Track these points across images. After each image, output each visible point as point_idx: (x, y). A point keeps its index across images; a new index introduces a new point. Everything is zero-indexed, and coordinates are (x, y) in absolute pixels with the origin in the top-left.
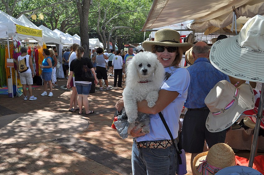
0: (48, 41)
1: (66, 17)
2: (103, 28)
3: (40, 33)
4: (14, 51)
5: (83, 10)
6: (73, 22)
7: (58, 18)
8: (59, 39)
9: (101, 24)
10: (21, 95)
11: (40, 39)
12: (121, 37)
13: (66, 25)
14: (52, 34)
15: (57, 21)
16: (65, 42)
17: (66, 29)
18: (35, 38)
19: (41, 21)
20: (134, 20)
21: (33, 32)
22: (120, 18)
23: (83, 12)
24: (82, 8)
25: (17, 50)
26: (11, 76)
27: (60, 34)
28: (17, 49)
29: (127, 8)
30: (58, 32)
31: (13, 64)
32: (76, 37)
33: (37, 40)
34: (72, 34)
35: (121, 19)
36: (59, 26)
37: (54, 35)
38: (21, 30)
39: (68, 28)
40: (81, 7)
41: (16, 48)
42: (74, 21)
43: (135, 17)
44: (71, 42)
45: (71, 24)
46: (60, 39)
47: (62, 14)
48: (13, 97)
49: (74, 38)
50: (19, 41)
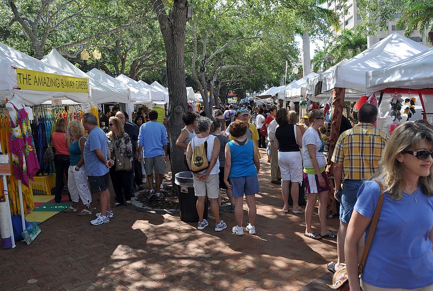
0: (101, 99)
1: (139, 55)
2: (201, 69)
3: (83, 84)
4: (10, 134)
5: (173, 30)
6: (150, 62)
7: (126, 56)
8: (125, 92)
9: (197, 63)
10: (33, 239)
11: (82, 97)
12: (227, 82)
13: (139, 67)
14: (112, 85)
15: (123, 61)
16: (138, 98)
17: (140, 74)
18: (70, 97)
19: (97, 61)
20: (253, 53)
21: (64, 83)
22: (228, 52)
23: (172, 35)
24: (171, 27)
25: (17, 131)
26: (7, 197)
27: (128, 84)
28: (18, 128)
29: (241, 34)
30: (123, 79)
31: (9, 167)
32: (155, 87)
33: (77, 100)
34: (149, 81)
35: (229, 54)
36: (128, 69)
37: (115, 85)
38: (32, 82)
39: (142, 71)
40: (167, 26)
41: (15, 125)
42: (152, 60)
43: (255, 49)
44: (147, 96)
45: (147, 66)
46: (128, 94)
47: (132, 49)
48: (14, 246)
49: (151, 88)
50: (26, 108)
